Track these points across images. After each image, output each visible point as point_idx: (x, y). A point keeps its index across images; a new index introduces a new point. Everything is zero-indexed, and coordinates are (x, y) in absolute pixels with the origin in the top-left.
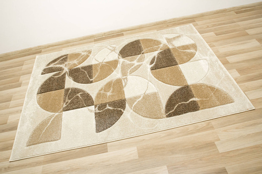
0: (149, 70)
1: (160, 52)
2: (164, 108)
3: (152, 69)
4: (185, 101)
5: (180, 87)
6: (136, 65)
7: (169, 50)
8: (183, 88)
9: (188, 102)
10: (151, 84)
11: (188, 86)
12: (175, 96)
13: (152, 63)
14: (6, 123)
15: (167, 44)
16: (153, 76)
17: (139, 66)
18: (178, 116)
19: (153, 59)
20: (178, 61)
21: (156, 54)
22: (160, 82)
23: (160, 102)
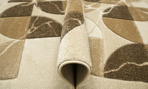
0: (101, 16)
1: (117, 6)
2: (105, 62)
3: (104, 16)
4: (137, 63)
5: (133, 43)
6: (88, 8)
7: (126, 7)
8: (137, 45)
9: (141, 65)
10: (97, 28)
11: (143, 45)
12: (124, 51)
13: (105, 11)
15: (126, 2)
16: (103, 23)
17: (92, 10)
18: (123, 81)
19: (109, 9)
20: (134, 18)
21: (112, 6)
22: (109, 30)
23: (102, 51)
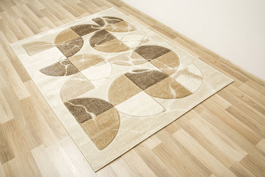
3: (126, 74)
4: (88, 110)
12: (93, 101)
13: (136, 71)
14: (39, 28)
19: (143, 70)
21: (153, 69)
